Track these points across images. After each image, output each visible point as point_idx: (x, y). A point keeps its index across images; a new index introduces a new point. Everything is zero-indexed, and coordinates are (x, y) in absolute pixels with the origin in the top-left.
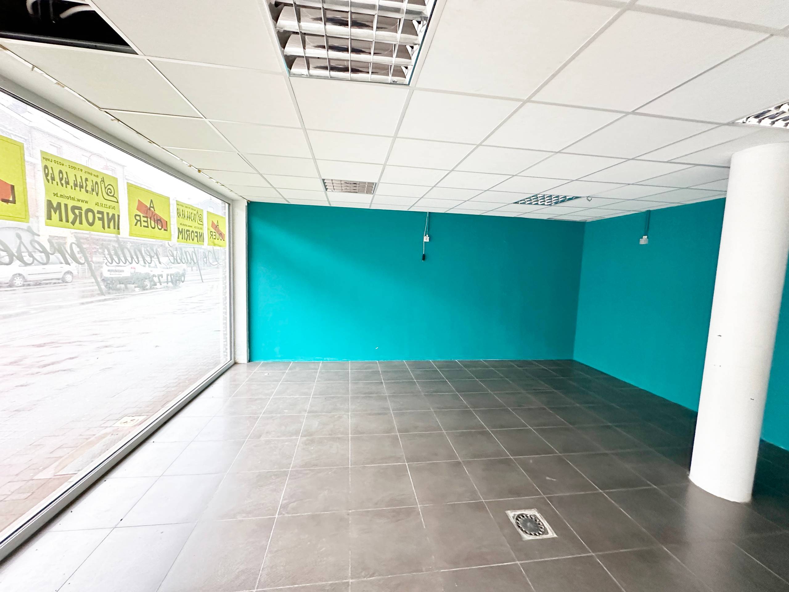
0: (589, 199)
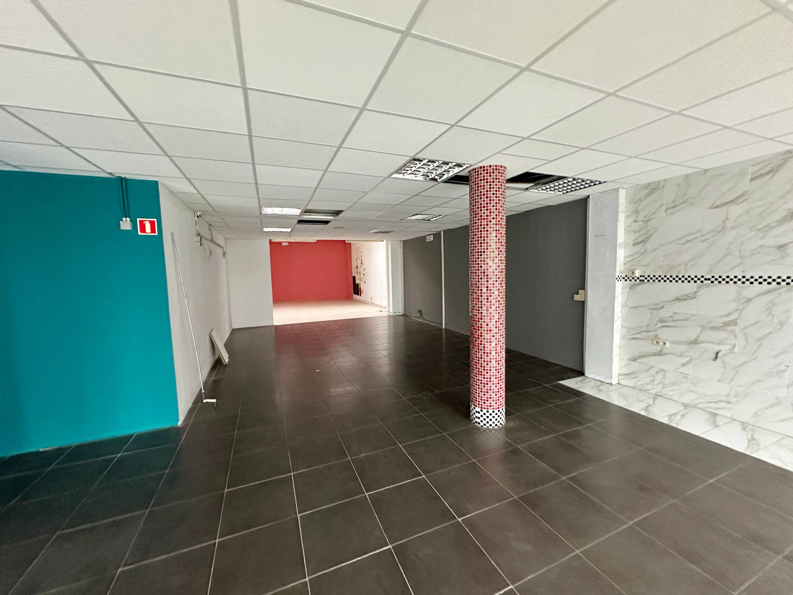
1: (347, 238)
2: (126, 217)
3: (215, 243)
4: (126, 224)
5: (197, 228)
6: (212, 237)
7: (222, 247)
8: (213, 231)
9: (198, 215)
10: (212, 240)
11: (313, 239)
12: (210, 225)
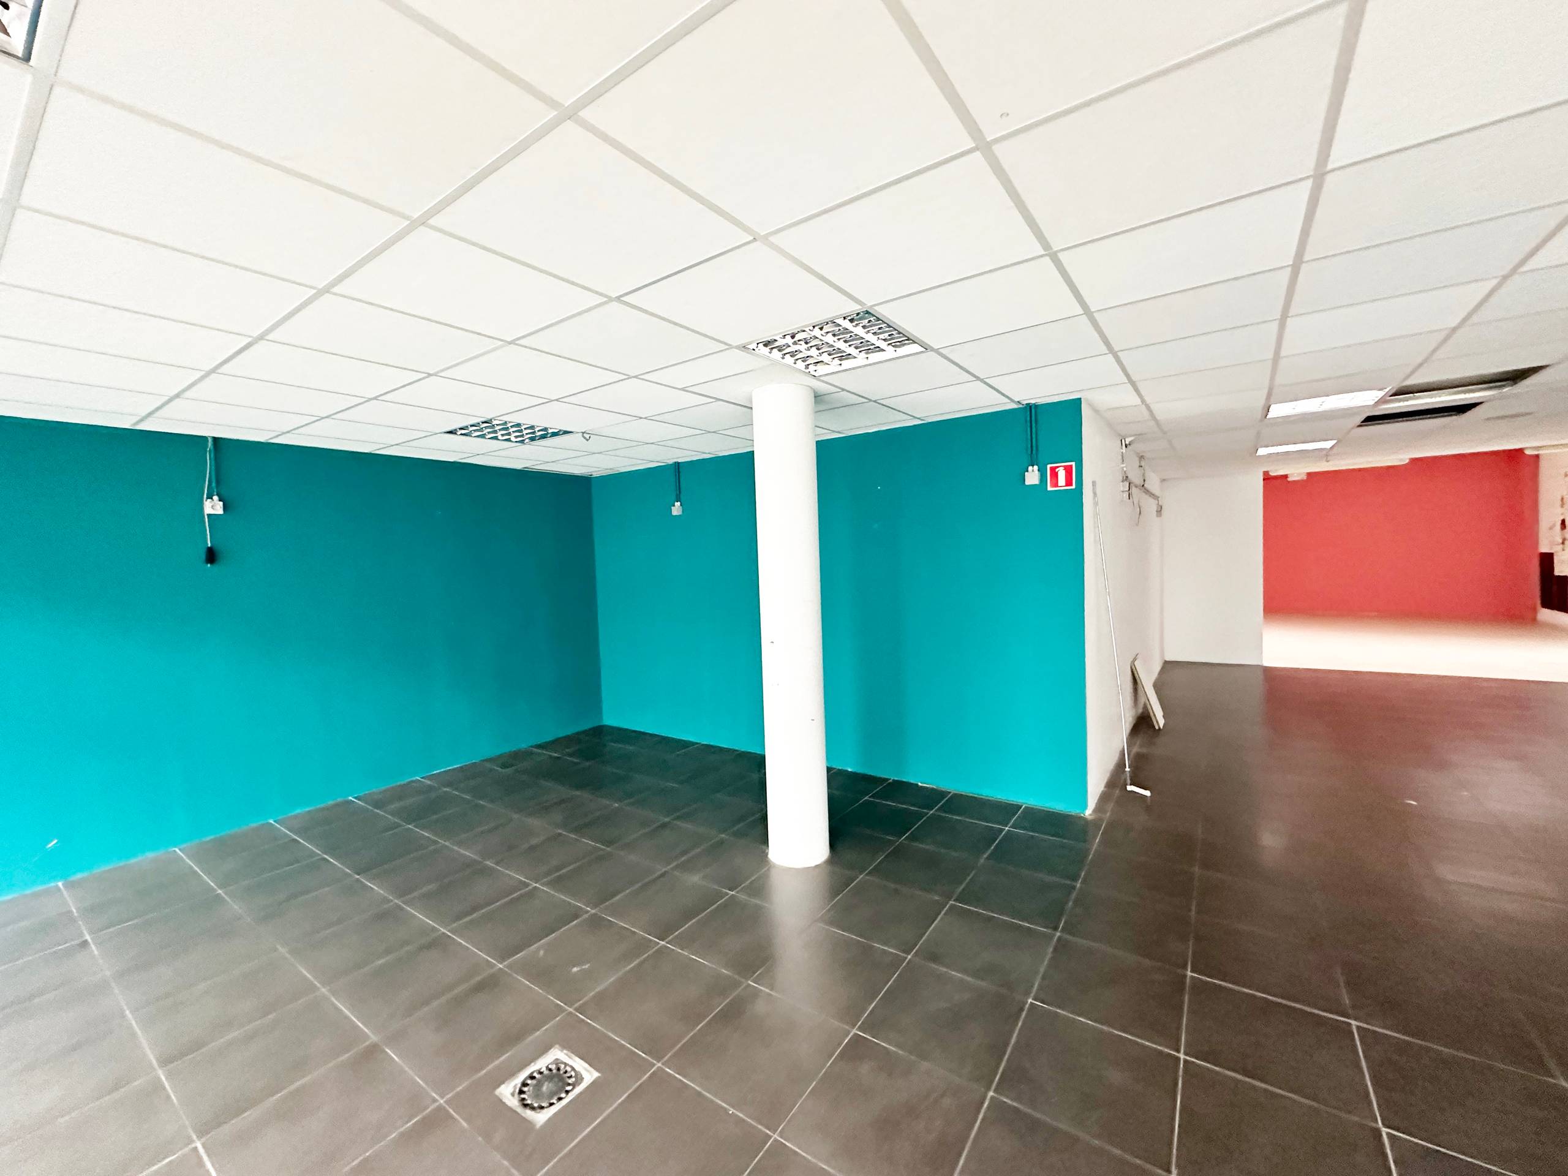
0: (586, 435)
1: (1528, 443)
2: (1033, 466)
3: (1147, 492)
4: (1032, 477)
5: (1123, 467)
6: (1144, 481)
7: (1156, 497)
8: (1146, 468)
9: (1127, 443)
10: (1143, 486)
11: (1400, 458)
12: (1141, 458)
